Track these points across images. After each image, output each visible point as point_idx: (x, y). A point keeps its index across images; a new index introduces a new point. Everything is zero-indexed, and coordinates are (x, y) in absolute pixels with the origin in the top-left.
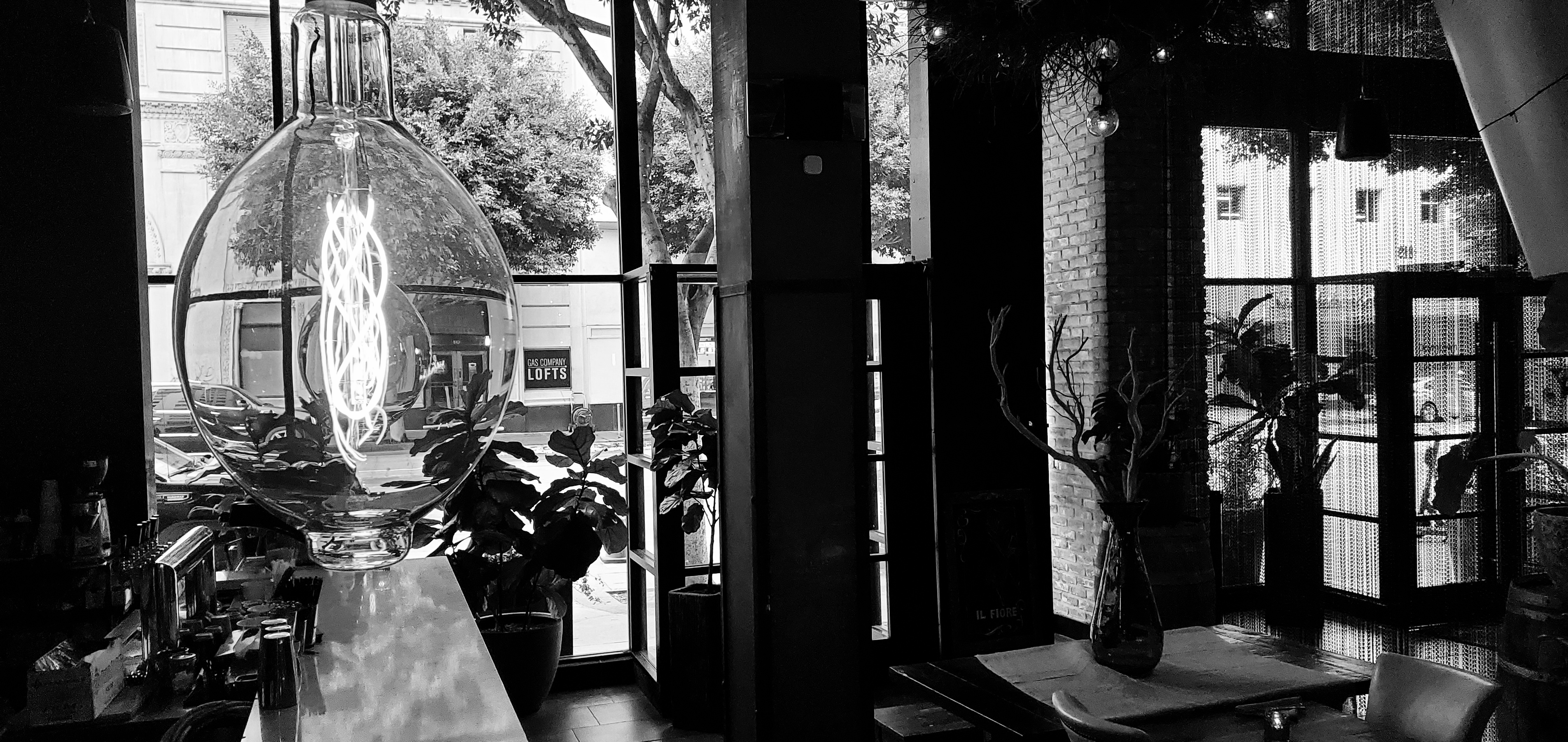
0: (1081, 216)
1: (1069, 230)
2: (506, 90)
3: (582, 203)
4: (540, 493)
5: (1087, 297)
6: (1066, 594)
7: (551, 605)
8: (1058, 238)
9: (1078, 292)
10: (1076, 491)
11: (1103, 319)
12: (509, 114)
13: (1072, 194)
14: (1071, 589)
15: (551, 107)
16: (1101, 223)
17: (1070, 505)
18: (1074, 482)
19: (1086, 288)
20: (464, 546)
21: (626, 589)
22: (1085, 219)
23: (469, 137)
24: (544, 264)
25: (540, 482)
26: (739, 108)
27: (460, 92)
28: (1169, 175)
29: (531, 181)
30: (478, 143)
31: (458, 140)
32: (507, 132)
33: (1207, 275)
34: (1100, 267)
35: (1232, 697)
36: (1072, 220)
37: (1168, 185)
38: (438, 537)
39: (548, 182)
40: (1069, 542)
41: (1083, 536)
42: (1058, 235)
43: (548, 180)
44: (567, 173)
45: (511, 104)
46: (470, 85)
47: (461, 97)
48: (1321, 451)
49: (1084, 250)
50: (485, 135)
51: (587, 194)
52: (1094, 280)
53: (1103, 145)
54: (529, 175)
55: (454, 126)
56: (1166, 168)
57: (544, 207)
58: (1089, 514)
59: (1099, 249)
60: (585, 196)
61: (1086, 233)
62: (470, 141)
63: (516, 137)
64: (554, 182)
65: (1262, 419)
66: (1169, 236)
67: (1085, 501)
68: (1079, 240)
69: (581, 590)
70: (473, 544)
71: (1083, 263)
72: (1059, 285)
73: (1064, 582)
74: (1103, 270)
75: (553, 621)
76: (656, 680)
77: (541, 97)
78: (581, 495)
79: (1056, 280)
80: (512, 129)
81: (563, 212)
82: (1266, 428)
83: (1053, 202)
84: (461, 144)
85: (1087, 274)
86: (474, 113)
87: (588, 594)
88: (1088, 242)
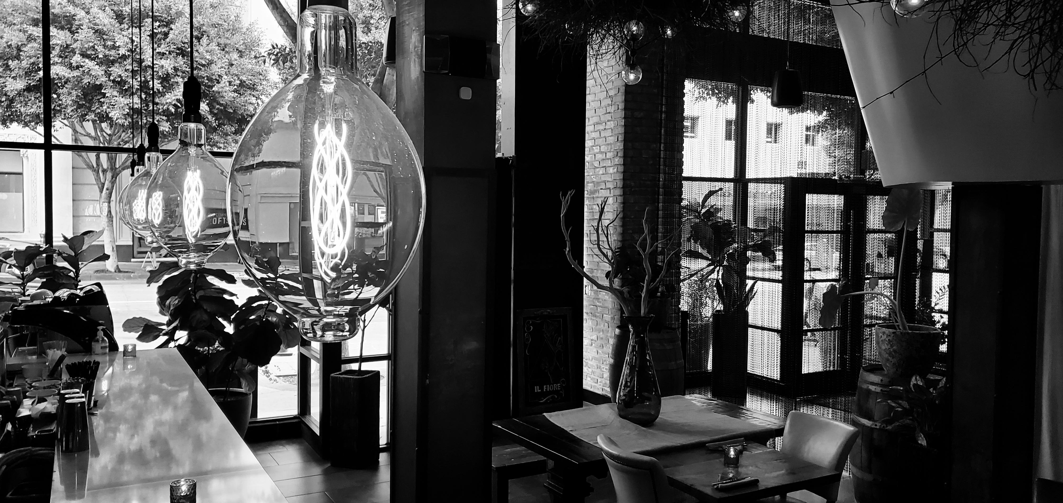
0: (608, 133)
1: (600, 141)
2: (201, 17)
3: (253, 100)
4: (238, 306)
5: (610, 185)
6: (590, 375)
7: (244, 383)
8: (593, 146)
9: (605, 182)
10: (599, 309)
11: (620, 199)
12: (203, 35)
13: (603, 118)
14: (593, 372)
15: (234, 31)
16: (621, 138)
17: (595, 318)
18: (598, 304)
19: (610, 179)
20: (182, 342)
21: (296, 373)
22: (611, 135)
23: (172, 49)
24: (224, 143)
25: (238, 298)
26: (417, 52)
27: (166, 16)
28: (664, 109)
29: (217, 83)
30: (178, 54)
31: (163, 51)
32: (201, 47)
33: (685, 174)
34: (619, 167)
35: (704, 439)
36: (602, 135)
37: (663, 116)
38: (164, 335)
39: (230, 85)
40: (593, 342)
41: (602, 338)
42: (593, 144)
43: (230, 83)
44: (244, 79)
45: (204, 28)
46: (173, 12)
47: (167, 20)
48: (748, 288)
49: (609, 155)
50: (184, 48)
51: (258, 95)
52: (615, 175)
53: (624, 88)
54: (216, 79)
55: (161, 40)
56: (662, 105)
57: (226, 103)
58: (606, 324)
59: (619, 155)
60: (257, 96)
61: (611, 144)
62: (173, 52)
63: (207, 51)
64: (235, 85)
65: (713, 267)
66: (662, 149)
67: (605, 315)
68: (606, 148)
69: (263, 373)
70: (189, 340)
71: (608, 163)
72: (592, 177)
73: (589, 368)
74: (621, 169)
75: (246, 394)
76: (318, 434)
77: (227, 24)
78: (267, 307)
79: (591, 174)
80: (205, 45)
81: (240, 106)
82: (716, 273)
83: (591, 122)
84: (165, 54)
85: (611, 170)
86: (177, 32)
87: (268, 377)
88: (612, 150)
